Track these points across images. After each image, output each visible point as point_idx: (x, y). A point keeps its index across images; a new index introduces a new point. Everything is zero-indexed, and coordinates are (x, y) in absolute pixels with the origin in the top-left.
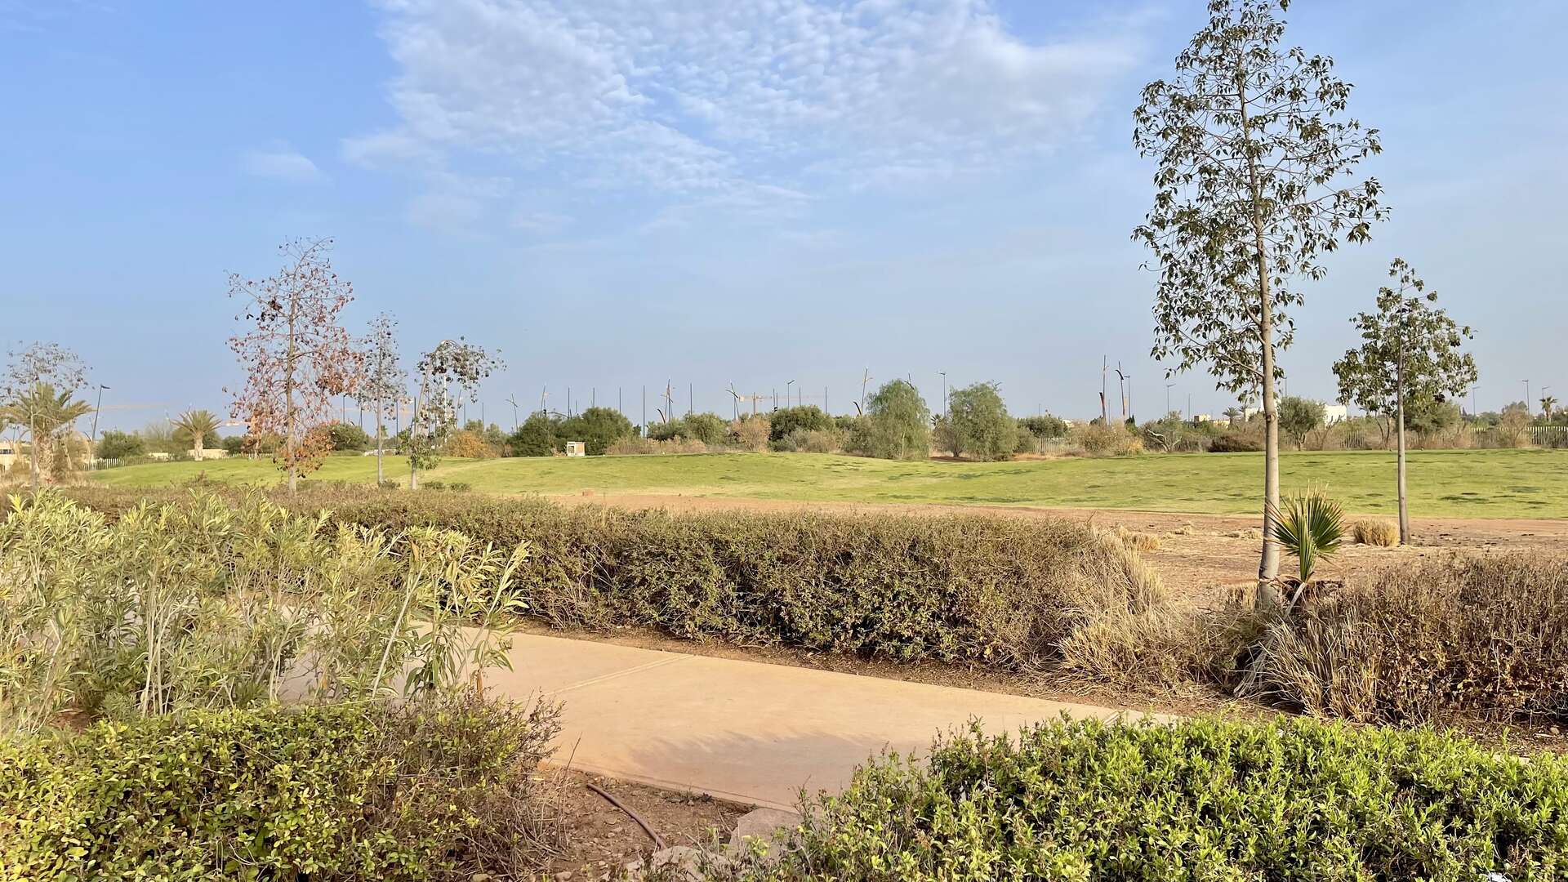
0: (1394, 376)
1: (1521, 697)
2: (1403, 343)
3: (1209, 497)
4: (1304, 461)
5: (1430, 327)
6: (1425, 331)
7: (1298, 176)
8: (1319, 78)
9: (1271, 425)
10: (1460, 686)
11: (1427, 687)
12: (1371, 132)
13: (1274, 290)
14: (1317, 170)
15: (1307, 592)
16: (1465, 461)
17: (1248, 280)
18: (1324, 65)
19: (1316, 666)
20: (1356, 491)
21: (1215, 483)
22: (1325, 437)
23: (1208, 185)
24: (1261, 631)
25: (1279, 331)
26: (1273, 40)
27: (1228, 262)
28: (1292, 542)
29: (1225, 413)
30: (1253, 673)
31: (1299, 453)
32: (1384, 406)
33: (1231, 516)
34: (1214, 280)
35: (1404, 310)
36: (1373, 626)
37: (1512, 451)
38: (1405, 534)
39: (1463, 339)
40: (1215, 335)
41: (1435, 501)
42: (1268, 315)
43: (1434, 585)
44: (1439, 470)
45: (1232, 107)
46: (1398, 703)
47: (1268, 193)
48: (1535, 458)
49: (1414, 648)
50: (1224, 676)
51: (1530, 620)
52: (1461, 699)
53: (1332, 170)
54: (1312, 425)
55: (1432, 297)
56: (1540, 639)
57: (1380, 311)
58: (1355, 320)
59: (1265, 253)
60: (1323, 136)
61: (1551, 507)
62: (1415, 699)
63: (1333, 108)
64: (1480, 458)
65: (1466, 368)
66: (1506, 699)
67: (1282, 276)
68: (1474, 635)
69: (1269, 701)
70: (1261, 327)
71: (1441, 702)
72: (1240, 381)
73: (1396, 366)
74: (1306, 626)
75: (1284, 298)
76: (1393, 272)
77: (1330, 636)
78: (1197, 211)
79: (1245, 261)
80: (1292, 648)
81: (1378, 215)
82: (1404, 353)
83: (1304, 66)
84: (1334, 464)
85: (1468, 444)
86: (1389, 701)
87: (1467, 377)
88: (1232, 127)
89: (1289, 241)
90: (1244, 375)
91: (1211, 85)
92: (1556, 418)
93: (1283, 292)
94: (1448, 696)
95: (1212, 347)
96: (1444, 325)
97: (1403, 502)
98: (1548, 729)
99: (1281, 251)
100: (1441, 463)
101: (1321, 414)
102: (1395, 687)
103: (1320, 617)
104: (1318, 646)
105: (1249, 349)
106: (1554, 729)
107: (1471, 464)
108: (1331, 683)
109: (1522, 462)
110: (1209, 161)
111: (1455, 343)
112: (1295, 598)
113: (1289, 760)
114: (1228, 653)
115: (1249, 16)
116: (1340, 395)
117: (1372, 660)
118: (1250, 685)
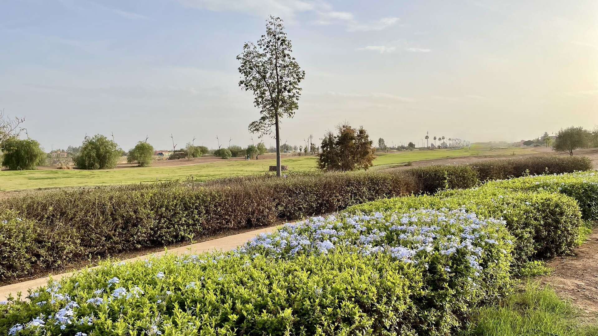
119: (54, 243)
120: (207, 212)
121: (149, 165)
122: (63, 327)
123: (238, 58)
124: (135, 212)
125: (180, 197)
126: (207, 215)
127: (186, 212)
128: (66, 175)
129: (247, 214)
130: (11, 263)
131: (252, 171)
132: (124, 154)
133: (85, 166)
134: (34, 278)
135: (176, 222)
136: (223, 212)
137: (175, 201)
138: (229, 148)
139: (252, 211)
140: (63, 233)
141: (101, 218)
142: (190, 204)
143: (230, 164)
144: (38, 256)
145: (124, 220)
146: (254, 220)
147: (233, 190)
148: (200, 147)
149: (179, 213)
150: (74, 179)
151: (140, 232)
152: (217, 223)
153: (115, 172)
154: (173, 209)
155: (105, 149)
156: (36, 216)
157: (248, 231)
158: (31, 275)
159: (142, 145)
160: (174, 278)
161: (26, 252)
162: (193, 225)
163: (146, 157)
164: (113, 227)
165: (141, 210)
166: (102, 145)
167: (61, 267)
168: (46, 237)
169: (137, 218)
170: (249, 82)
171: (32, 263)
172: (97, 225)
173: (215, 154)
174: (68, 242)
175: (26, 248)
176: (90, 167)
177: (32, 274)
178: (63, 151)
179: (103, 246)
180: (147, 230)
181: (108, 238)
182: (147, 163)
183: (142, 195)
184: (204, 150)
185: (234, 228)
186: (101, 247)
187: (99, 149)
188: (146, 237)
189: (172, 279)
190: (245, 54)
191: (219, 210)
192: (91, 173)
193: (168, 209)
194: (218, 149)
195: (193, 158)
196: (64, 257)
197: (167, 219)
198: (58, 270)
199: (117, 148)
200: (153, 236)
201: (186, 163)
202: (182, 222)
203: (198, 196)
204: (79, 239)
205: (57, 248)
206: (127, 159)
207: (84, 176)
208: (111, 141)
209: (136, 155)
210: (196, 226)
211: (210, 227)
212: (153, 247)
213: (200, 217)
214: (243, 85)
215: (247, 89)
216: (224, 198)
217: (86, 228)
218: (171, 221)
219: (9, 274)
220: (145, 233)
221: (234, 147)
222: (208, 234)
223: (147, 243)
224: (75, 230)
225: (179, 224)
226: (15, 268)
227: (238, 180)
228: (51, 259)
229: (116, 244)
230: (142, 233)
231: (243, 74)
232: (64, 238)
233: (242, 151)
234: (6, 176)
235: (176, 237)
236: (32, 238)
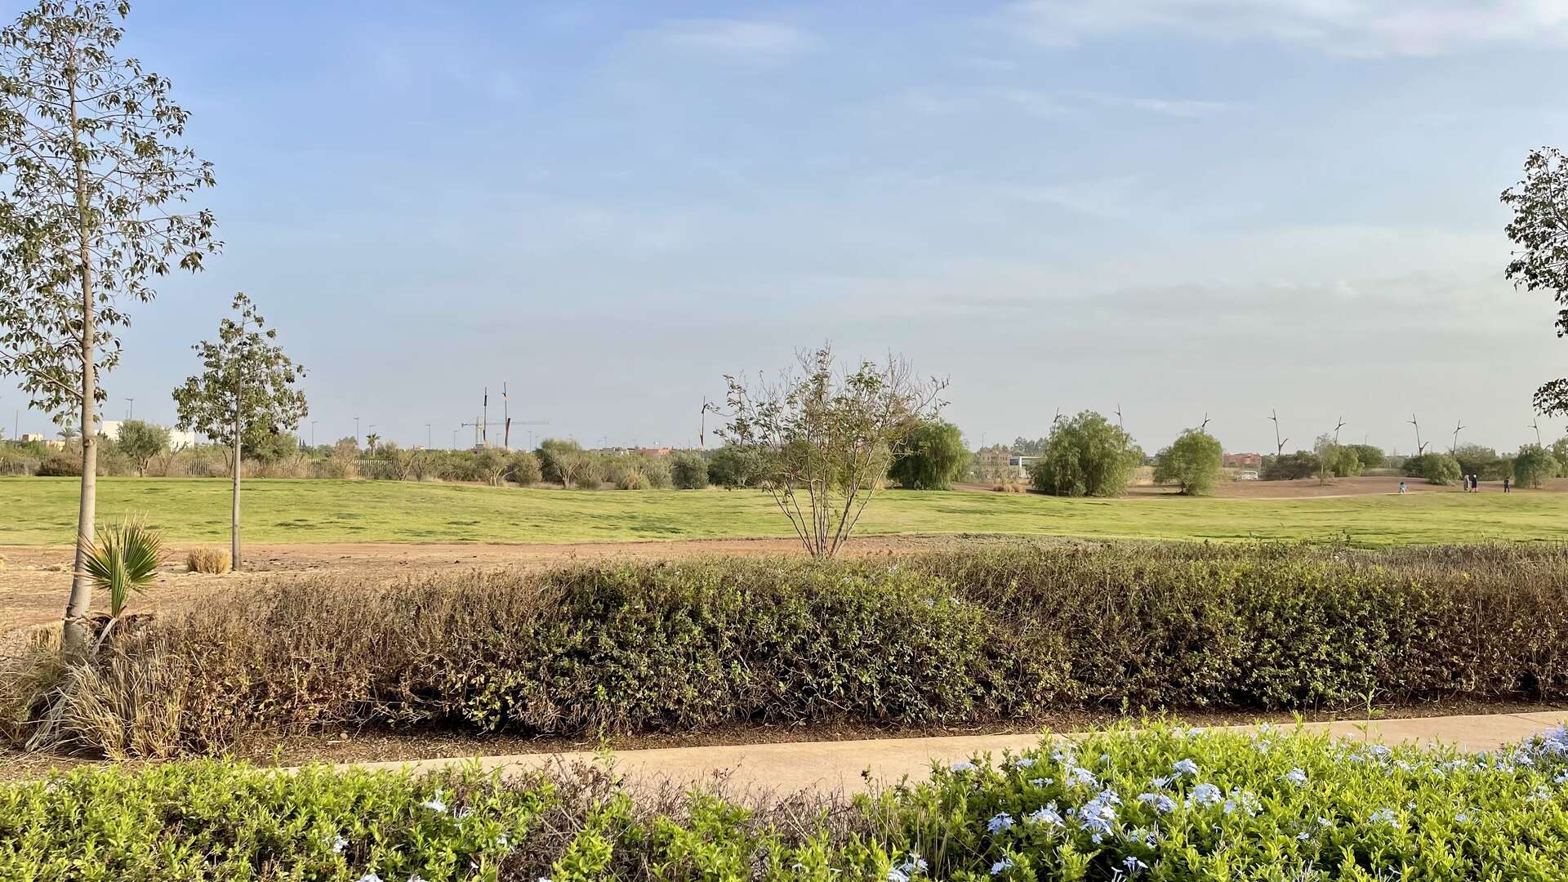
0: (234, 407)
1: (315, 708)
2: (243, 374)
3: (31, 526)
4: (144, 488)
5: (268, 362)
6: (264, 365)
7: (131, 191)
8: (156, 97)
9: (89, 450)
10: (262, 706)
11: (230, 712)
12: (205, 164)
13: (99, 307)
14: (152, 190)
15: (115, 630)
16: (300, 490)
17: (70, 290)
18: (162, 85)
19: (119, 706)
20: (195, 518)
21: (39, 511)
22: (169, 463)
23: (29, 180)
24: (62, 675)
25: (104, 351)
26: (109, 44)
27: (47, 267)
28: (105, 575)
29: (60, 434)
30: (49, 723)
31: (141, 479)
32: (223, 435)
33: (56, 547)
34: (29, 287)
35: (245, 343)
36: (181, 659)
37: (339, 481)
38: (237, 561)
39: (297, 376)
40: (28, 347)
41: (270, 528)
42: (92, 331)
43: (243, 610)
44: (276, 498)
45: (58, 102)
46: (202, 732)
47: (96, 202)
48: (357, 488)
49: (220, 675)
50: (15, 730)
51: (327, 637)
52: (262, 718)
53: (166, 193)
54: (156, 450)
55: (271, 334)
56: (334, 654)
57: (222, 342)
58: (197, 347)
59: (90, 266)
60: (157, 157)
61: (368, 532)
62: (219, 726)
63: (169, 131)
64: (312, 487)
65: (299, 403)
66: (302, 713)
67: (107, 292)
68: (275, 658)
69: (63, 751)
70: (82, 345)
71: (243, 724)
72: (57, 401)
73: (235, 397)
74: (110, 664)
75: (110, 316)
76: (236, 305)
77: (136, 673)
78: (12, 206)
79: (67, 270)
80: (94, 690)
81: (211, 247)
82: (243, 385)
83: (140, 81)
84: (174, 491)
85: (304, 473)
86: (193, 731)
87: (299, 412)
88: (57, 124)
89: (116, 258)
90: (63, 395)
91: (37, 71)
92: (380, 452)
93: (110, 310)
94: (250, 717)
95: (24, 360)
96: (281, 361)
97: (237, 529)
98: (339, 735)
99: (109, 267)
100: (277, 491)
101: (165, 439)
102: (199, 717)
103: (127, 653)
104: (123, 684)
105: (69, 368)
106: (344, 735)
107: (305, 493)
108: (134, 721)
109: (346, 491)
110: (29, 154)
111: (290, 380)
112: (103, 635)
113: (54, 818)
114: (22, 703)
115: (84, 11)
116: (180, 422)
117: (178, 694)
118: (45, 736)
119: (1018, 662)
120: (1395, 638)
121: (1209, 493)
122: (1097, 839)
123: (1505, 198)
124: (1197, 614)
125: (1315, 589)
126: (1393, 646)
127: (1333, 631)
128: (1011, 507)
129: (1520, 659)
130: (937, 691)
131: (1534, 527)
132: (1146, 461)
133: (1053, 486)
134: (978, 733)
135: (1303, 654)
136: (1443, 643)
137: (1302, 598)
138: (1453, 453)
139: (1538, 652)
140: (1037, 642)
141: (1117, 618)
142: (1344, 608)
143: (1453, 500)
144: (988, 685)
145: (1168, 629)
146: (1545, 680)
147: (1477, 583)
148: (1358, 448)
149: (1312, 631)
150: (1030, 518)
151: (1208, 667)
152: (1424, 672)
153: (1123, 505)
154: (1294, 619)
155: (1100, 446)
156: (986, 597)
157: (1523, 711)
158: (970, 725)
159: (1194, 438)
160: (1333, 791)
161: (966, 673)
162: (1350, 668)
163: (1202, 470)
164: (1143, 644)
165: (1211, 611)
166: (1095, 436)
167: (1029, 718)
168: (1005, 645)
169: (1200, 630)
170: (1542, 264)
171: (976, 698)
172: (1107, 633)
173: (1404, 468)
174: (1047, 664)
175: (966, 664)
176: (1065, 490)
177: (972, 722)
178: (1005, 448)
179: (1120, 686)
180: (1225, 664)
181: (1132, 669)
182: (1204, 488)
183: (1213, 574)
184: (1368, 457)
185: (1478, 695)
186: (1115, 689)
187: (1088, 448)
188: (1223, 681)
189: (1328, 792)
190: (1529, 183)
191: (1431, 635)
192: (1068, 506)
193: (1281, 616)
194: (1416, 453)
195: (1337, 479)
196: (1038, 697)
197: (1277, 642)
198: (1025, 723)
199: (1128, 447)
200: (1239, 681)
201: (1315, 491)
202: (1319, 656)
203: (1368, 591)
204: (1069, 661)
205: (1025, 674)
206: (1154, 474)
207: (1050, 513)
208: (1116, 427)
209: (1176, 466)
210: (1360, 672)
211: (1401, 681)
212: (1237, 710)
213: (1373, 649)
214: (1521, 274)
215: (1531, 287)
216: (1447, 604)
217: (1084, 639)
218: (1289, 649)
219: (933, 714)
220: (1219, 671)
221: (1472, 450)
222: (1393, 699)
223: (1222, 697)
224: (1060, 639)
225: (1311, 661)
226: (943, 704)
227: (1493, 556)
228: (1011, 697)
229: (1148, 687)
230: (1212, 668)
231: (1523, 243)
232: (1038, 653)
233: (1498, 463)
234: (895, 500)
235: (1302, 692)
236: (977, 645)
